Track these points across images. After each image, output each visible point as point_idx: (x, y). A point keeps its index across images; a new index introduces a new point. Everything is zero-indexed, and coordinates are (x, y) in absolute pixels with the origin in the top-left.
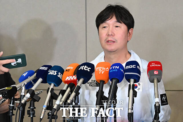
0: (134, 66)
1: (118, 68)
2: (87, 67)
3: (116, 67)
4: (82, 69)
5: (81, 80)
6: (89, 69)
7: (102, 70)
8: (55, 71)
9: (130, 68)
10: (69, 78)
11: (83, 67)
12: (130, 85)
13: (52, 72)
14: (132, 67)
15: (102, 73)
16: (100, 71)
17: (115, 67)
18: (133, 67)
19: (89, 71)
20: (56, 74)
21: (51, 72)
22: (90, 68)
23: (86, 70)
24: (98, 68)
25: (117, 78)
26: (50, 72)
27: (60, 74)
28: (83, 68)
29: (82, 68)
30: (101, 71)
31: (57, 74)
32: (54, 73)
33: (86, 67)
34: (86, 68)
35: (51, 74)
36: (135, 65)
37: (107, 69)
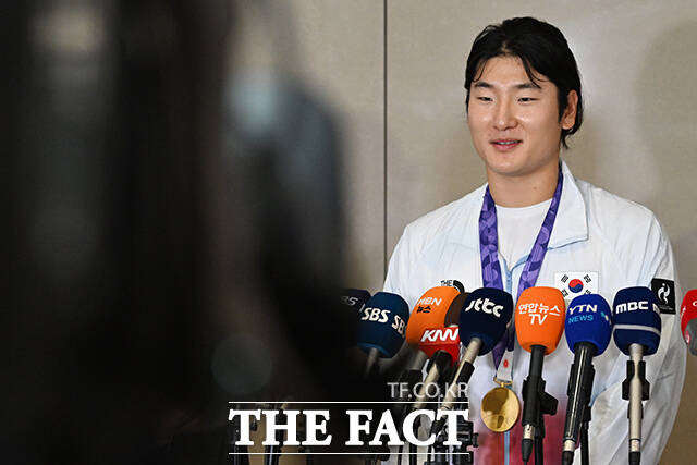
0: (643, 305)
1: (594, 310)
2: (492, 304)
3: (589, 306)
4: (478, 309)
5: (474, 345)
6: (499, 311)
7: (538, 312)
8: (384, 312)
9: (630, 309)
10: (432, 336)
11: (479, 301)
12: (630, 364)
13: (373, 313)
14: (636, 308)
15: (541, 322)
16: (534, 316)
17: (585, 308)
18: (641, 308)
19: (498, 315)
20: (386, 319)
21: (370, 312)
22: (501, 308)
23: (490, 311)
24: (525, 307)
25: (593, 341)
26: (366, 311)
27: (399, 321)
28: (480, 306)
29: (475, 305)
30: (536, 317)
31: (391, 320)
32: (381, 317)
33: (487, 302)
34: (489, 307)
35: (372, 319)
36: (646, 302)
37: (555, 311)
